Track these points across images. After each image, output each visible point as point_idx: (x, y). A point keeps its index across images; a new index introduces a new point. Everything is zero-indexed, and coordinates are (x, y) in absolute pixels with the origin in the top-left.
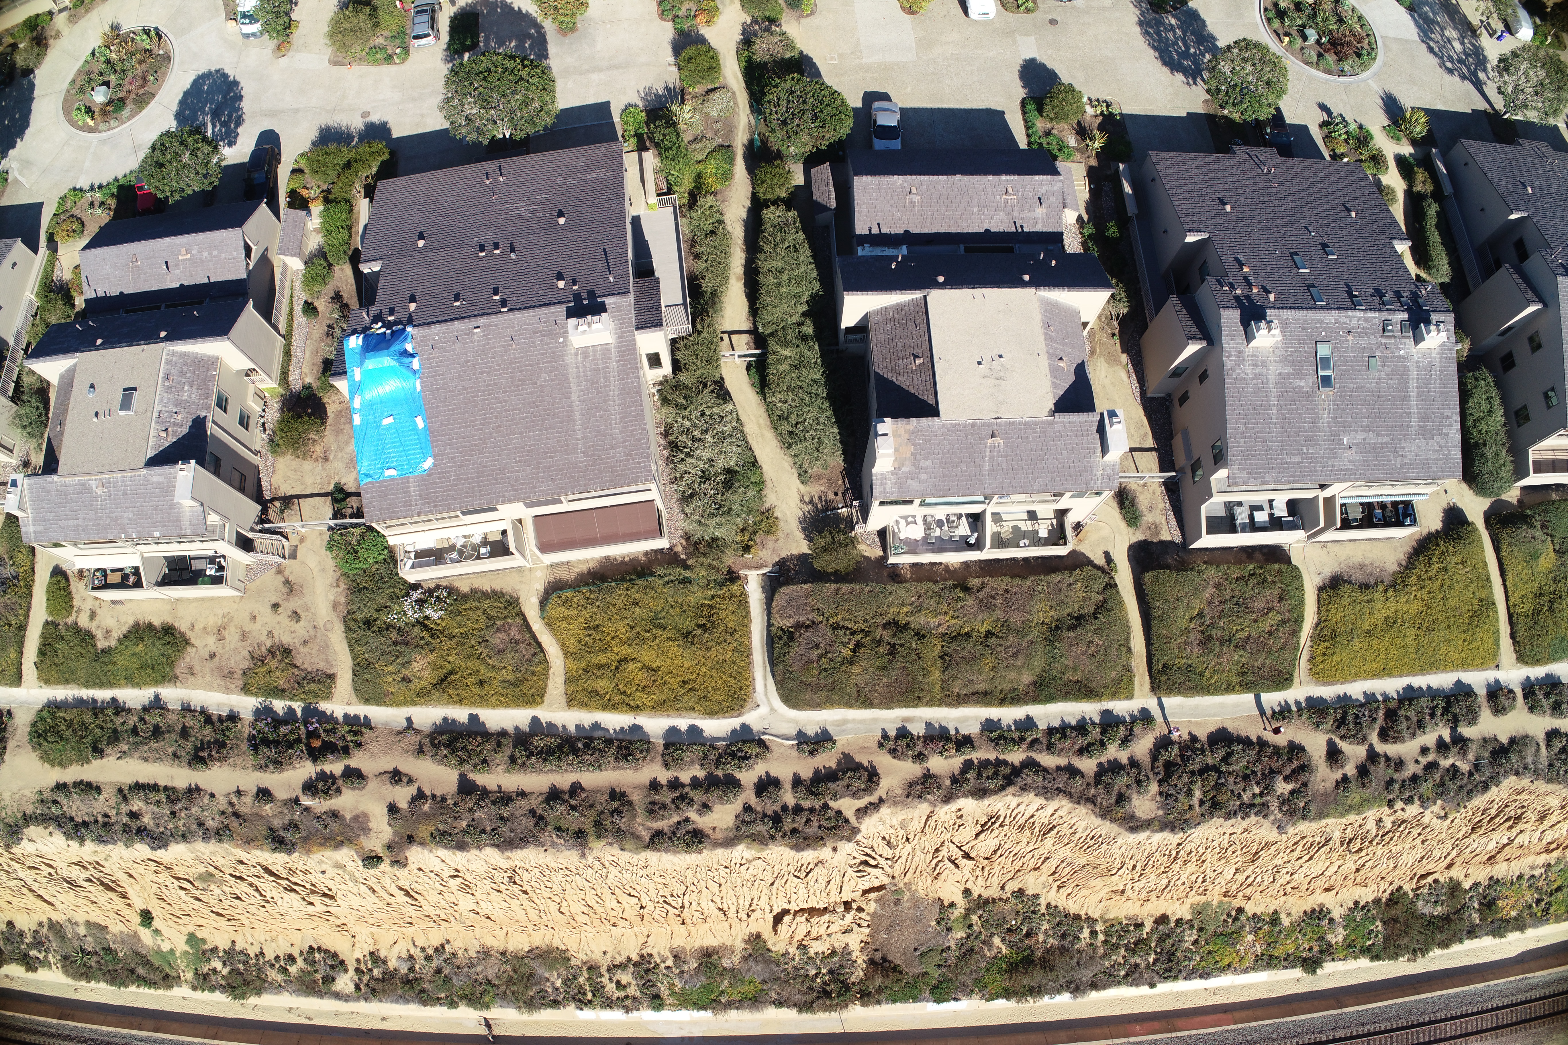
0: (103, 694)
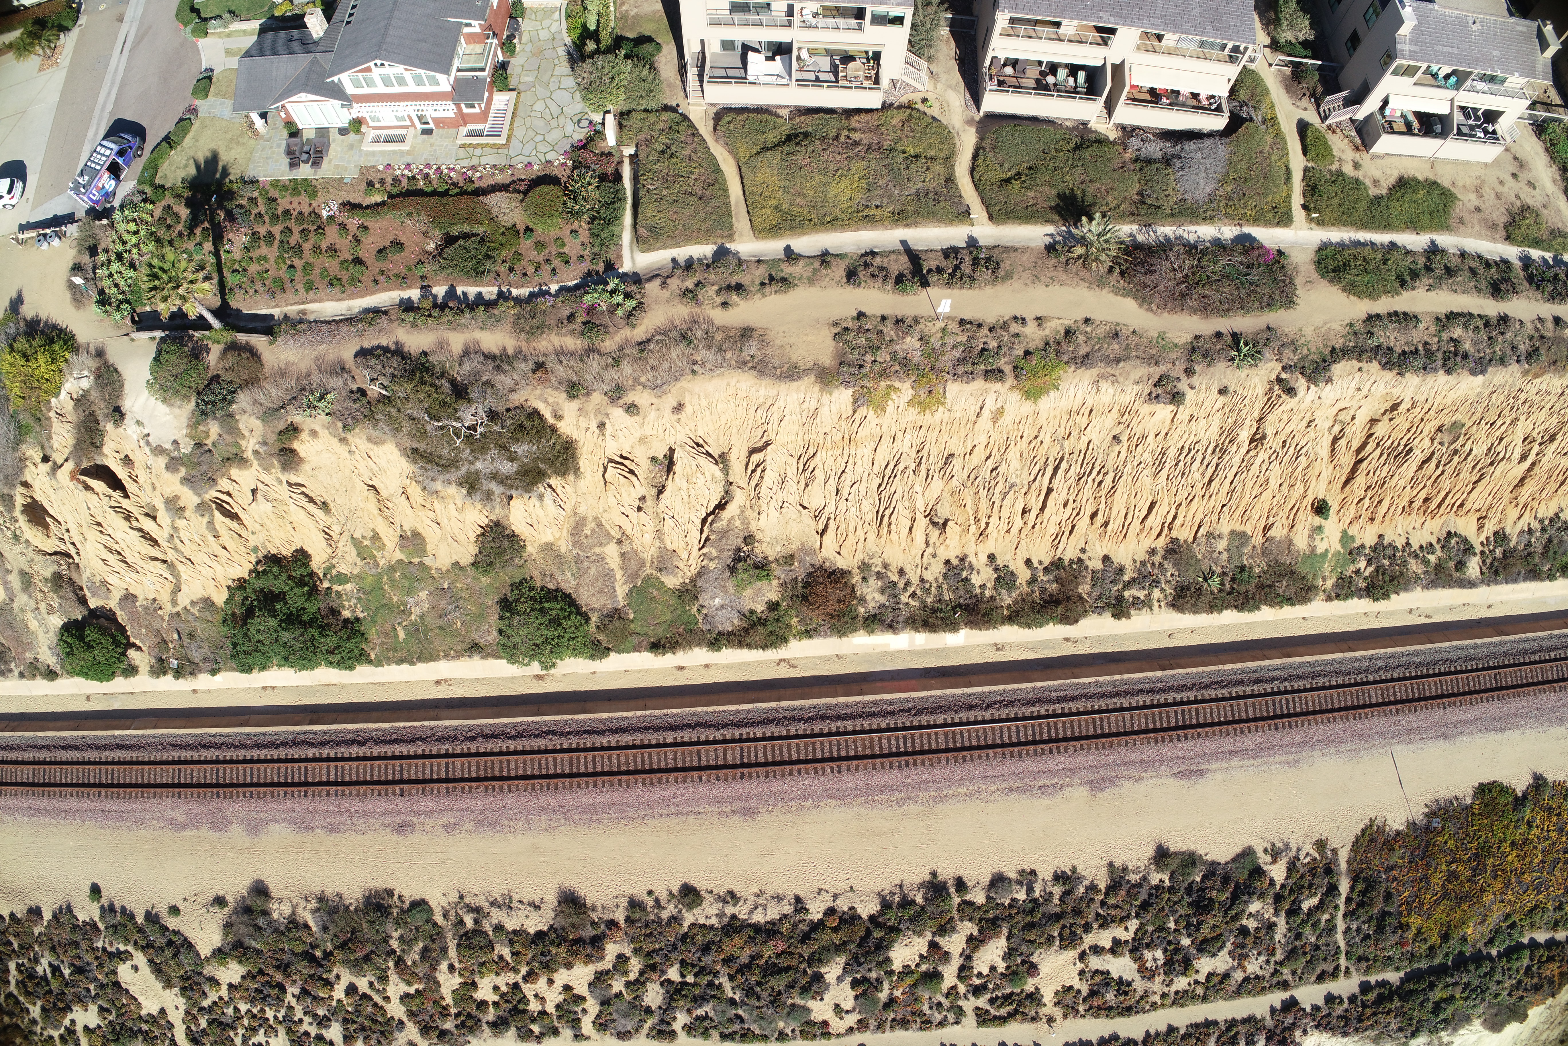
0: (1380, 237)
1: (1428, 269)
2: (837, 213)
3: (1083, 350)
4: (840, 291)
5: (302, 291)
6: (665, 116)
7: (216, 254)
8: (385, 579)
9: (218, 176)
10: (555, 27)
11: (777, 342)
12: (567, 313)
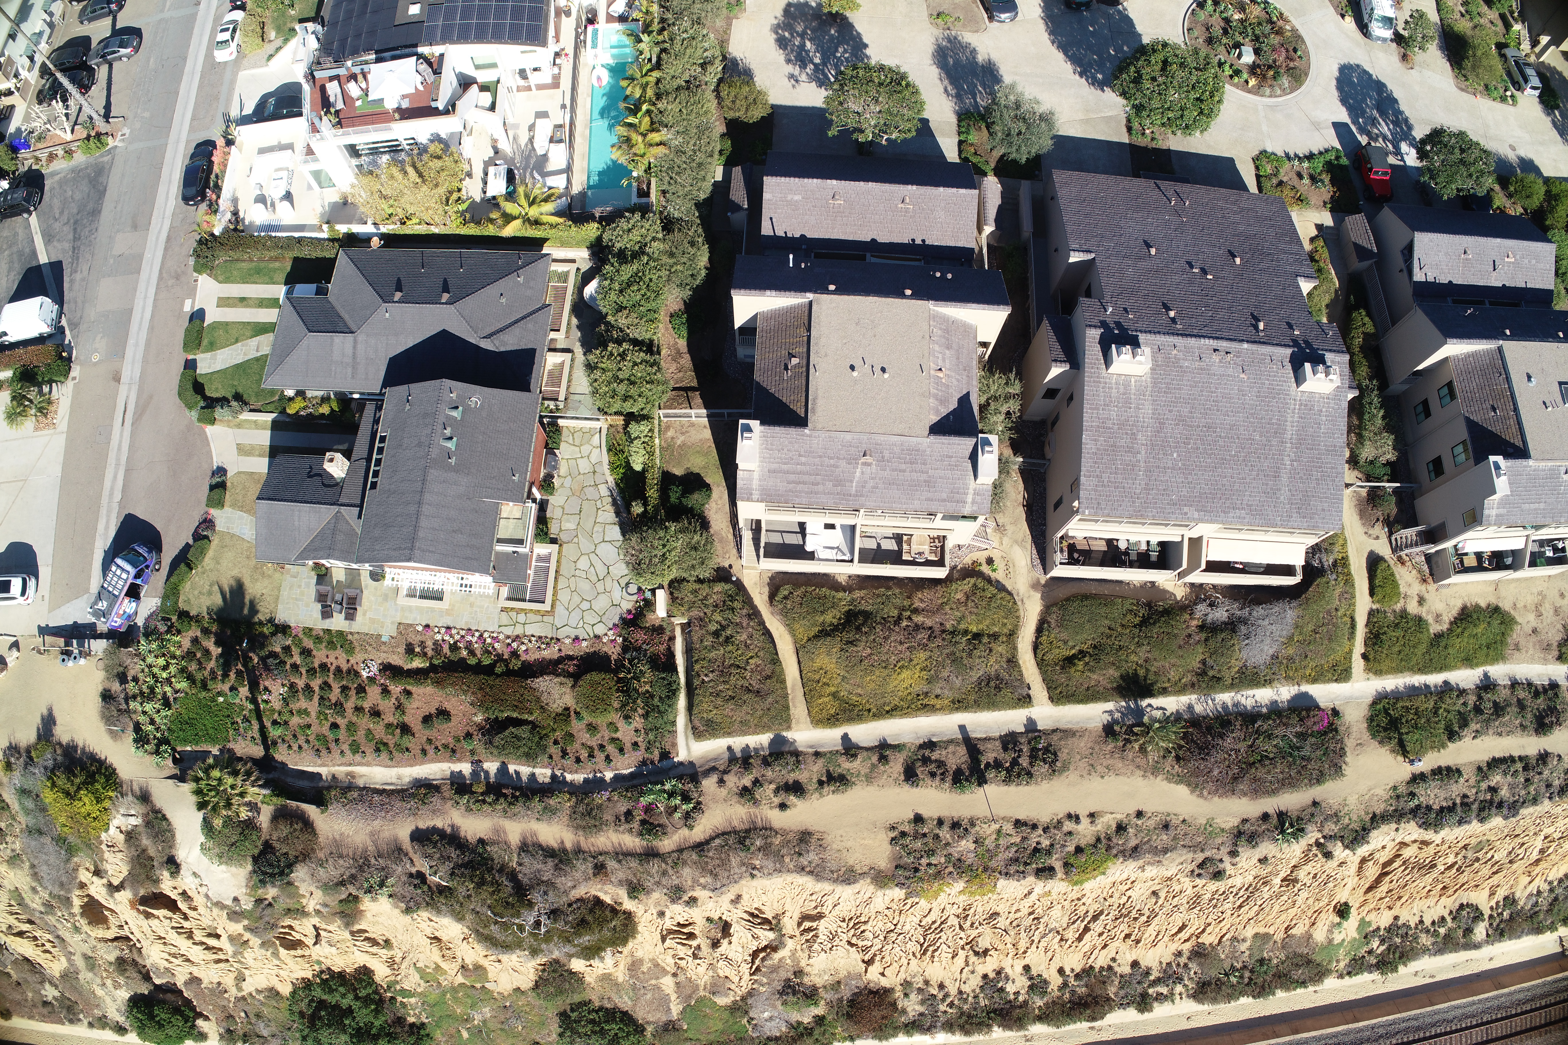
0: (1435, 679)
1: (1478, 710)
2: (896, 701)
3: (1133, 843)
4: (897, 790)
5: (348, 752)
6: (719, 587)
7: (253, 700)
8: (448, 996)
9: (246, 611)
10: (594, 458)
11: (835, 846)
12: (624, 809)
